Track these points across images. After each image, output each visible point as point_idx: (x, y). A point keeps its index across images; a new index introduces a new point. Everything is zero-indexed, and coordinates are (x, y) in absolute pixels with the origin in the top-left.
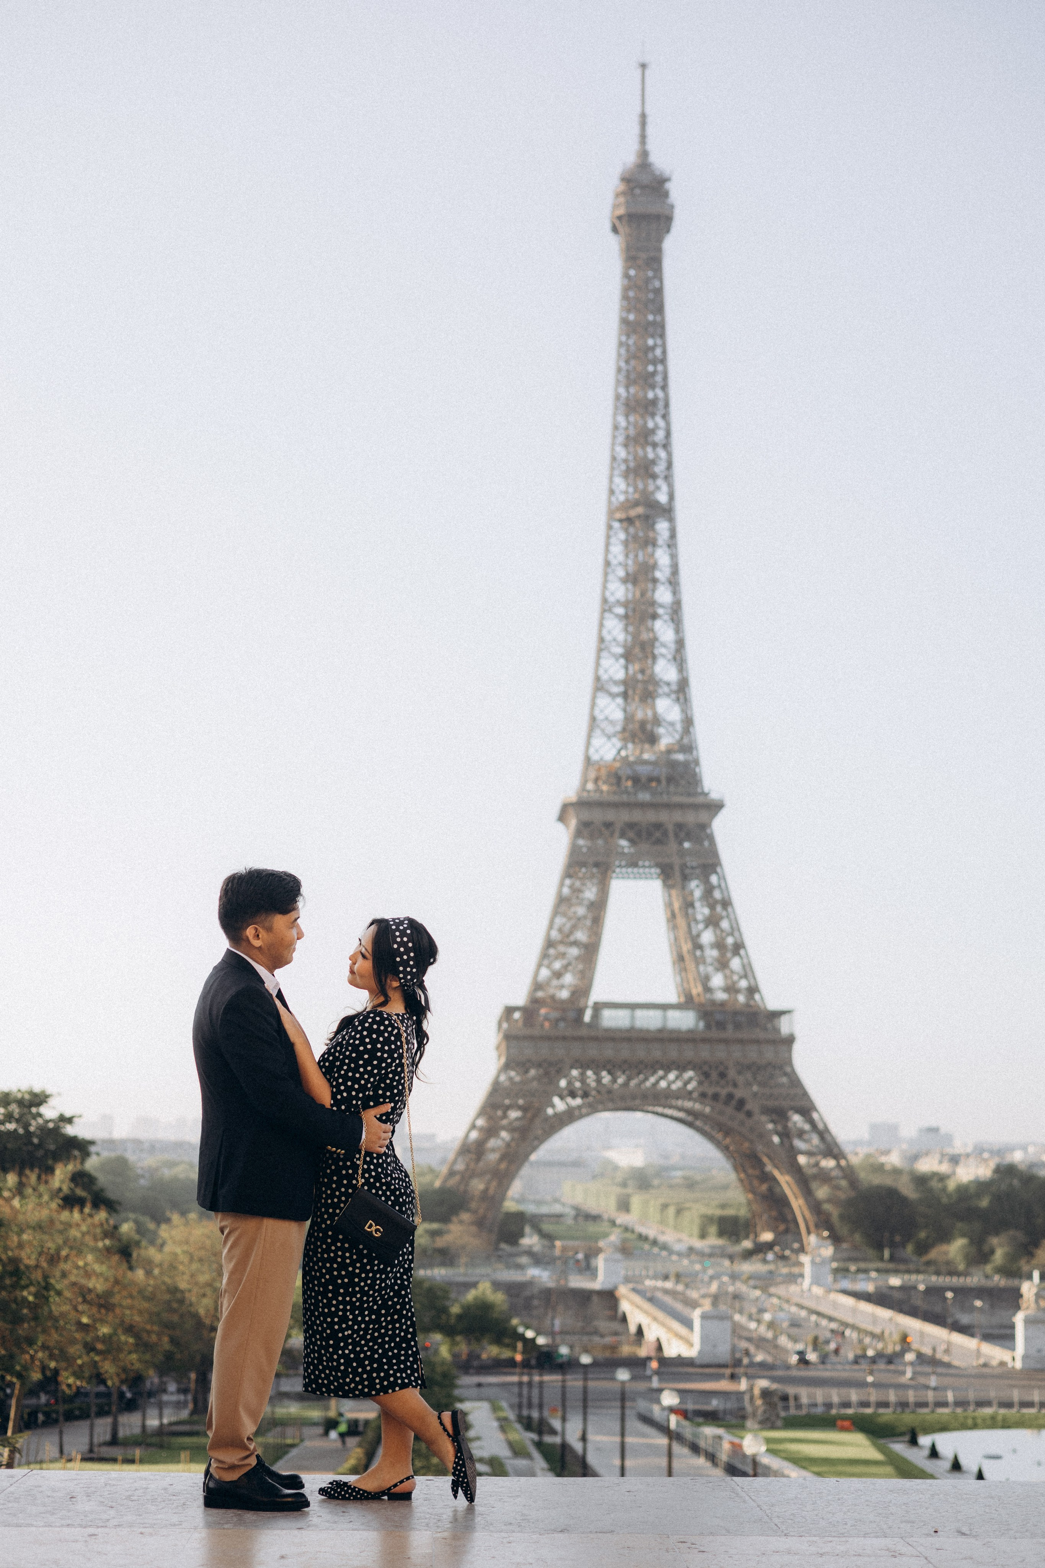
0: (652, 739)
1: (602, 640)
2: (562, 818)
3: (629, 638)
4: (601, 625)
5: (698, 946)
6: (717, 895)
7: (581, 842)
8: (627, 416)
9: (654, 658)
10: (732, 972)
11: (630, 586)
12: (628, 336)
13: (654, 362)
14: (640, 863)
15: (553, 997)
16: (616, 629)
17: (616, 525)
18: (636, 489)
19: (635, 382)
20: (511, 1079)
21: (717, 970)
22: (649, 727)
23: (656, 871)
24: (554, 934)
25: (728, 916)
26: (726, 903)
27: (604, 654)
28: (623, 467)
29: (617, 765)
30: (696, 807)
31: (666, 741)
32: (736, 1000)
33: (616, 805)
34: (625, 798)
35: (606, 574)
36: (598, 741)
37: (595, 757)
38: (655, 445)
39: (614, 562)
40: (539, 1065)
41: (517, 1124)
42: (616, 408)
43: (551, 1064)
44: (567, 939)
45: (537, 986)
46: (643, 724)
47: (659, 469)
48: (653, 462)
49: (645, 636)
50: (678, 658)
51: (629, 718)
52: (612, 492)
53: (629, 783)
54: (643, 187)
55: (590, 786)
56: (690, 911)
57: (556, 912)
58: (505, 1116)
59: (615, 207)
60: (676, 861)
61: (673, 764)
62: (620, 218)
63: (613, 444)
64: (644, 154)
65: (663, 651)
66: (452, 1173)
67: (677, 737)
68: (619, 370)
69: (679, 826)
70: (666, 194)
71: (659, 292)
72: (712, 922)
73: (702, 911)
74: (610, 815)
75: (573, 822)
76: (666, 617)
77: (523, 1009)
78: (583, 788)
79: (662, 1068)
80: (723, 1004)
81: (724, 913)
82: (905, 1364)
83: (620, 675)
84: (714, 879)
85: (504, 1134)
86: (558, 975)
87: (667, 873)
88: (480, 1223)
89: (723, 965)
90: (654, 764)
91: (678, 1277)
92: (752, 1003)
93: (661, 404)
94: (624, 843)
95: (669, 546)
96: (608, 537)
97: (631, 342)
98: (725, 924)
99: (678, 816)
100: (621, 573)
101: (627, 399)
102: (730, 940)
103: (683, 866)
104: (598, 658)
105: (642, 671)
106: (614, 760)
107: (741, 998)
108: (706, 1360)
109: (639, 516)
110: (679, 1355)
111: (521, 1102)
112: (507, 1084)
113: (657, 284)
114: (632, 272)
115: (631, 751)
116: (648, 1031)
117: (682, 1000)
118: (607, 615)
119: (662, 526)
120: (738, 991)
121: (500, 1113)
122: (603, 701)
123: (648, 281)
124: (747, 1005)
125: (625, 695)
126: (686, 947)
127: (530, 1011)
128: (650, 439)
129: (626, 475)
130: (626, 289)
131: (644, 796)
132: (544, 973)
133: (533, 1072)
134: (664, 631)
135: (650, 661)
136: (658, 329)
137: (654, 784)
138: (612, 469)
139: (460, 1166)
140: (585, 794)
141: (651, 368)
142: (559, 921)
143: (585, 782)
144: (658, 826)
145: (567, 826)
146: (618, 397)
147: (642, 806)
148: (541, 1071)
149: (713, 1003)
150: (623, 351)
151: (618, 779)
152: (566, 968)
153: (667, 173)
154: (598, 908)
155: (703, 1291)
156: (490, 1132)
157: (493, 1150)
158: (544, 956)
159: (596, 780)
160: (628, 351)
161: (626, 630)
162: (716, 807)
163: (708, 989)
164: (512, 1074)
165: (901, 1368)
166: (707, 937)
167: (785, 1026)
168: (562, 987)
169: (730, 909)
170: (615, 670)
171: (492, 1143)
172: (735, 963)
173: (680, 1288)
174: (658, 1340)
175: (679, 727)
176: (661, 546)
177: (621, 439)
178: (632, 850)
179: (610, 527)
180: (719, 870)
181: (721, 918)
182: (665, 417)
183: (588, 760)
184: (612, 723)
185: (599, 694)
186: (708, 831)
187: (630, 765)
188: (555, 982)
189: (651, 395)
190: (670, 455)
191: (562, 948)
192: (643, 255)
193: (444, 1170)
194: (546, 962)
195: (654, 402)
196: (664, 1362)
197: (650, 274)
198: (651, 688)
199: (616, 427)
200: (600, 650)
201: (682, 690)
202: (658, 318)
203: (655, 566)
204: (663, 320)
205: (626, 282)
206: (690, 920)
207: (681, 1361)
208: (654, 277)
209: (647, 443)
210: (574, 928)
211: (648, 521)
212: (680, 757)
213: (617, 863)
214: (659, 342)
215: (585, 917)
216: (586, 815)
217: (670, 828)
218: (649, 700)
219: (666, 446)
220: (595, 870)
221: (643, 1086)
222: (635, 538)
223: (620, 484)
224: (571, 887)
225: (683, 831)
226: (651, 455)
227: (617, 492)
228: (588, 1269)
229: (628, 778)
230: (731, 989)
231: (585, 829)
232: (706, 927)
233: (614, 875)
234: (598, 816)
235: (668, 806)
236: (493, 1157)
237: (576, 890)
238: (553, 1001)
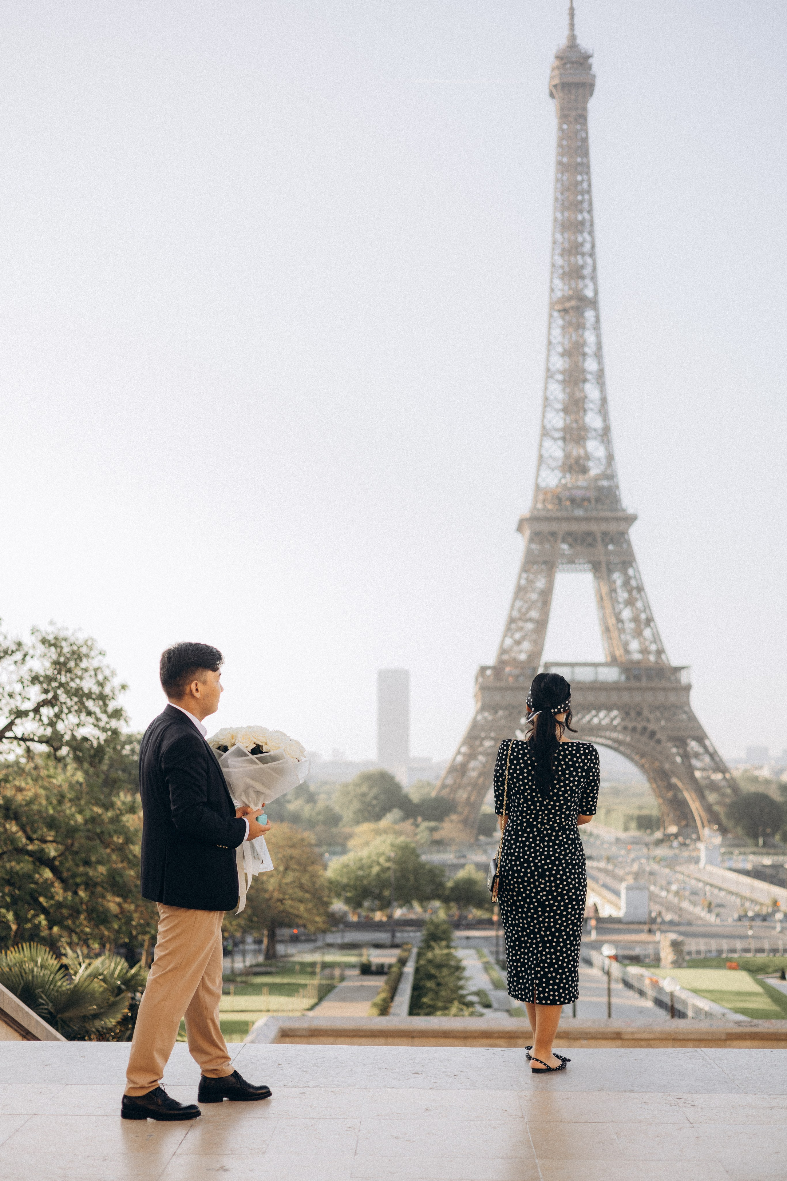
0: (584, 470)
1: (546, 399)
2: (520, 529)
3: (567, 397)
4: (546, 389)
5: (619, 620)
6: (633, 583)
7: (533, 546)
8: (562, 233)
9: (585, 411)
10: (645, 639)
11: (567, 359)
12: (562, 173)
13: (582, 193)
14: (576, 561)
15: (515, 659)
16: (557, 391)
17: (556, 314)
18: (570, 288)
19: (568, 208)
20: (485, 719)
21: (634, 638)
22: (581, 462)
23: (588, 566)
24: (515, 614)
25: (642, 598)
26: (640, 589)
27: (548, 409)
28: (560, 271)
29: (559, 490)
30: (617, 519)
31: (594, 471)
32: (648, 659)
33: (557, 519)
34: (564, 514)
35: (549, 350)
36: (545, 473)
37: (543, 485)
38: (583, 255)
39: (554, 341)
40: (506, 708)
41: (489, 751)
42: (554, 227)
43: (513, 707)
44: (524, 618)
45: (503, 651)
46: (577, 460)
47: (587, 271)
48: (582, 267)
49: (578, 395)
50: (602, 411)
51: (567, 456)
52: (552, 290)
53: (568, 503)
54: (572, 63)
55: (540, 506)
56: (613, 595)
57: (516, 597)
58: (481, 745)
59: (552, 78)
60: (603, 559)
61: (600, 489)
62: (555, 86)
63: (553, 255)
64: (573, 38)
65: (591, 405)
66: (444, 786)
67: (602, 468)
68: (556, 199)
69: (605, 534)
70: (590, 67)
71: (585, 140)
72: (630, 602)
73: (622, 595)
74: (554, 527)
75: (528, 533)
76: (594, 381)
77: (494, 668)
78: (534, 508)
79: (595, 709)
80: (638, 662)
81: (638, 596)
82: (775, 921)
83: (560, 424)
84: (631, 572)
85: (481, 758)
86: (518, 643)
87: (596, 567)
88: (465, 822)
89: (638, 633)
90: (587, 488)
91: (609, 859)
92: (660, 661)
93: (587, 224)
94: (565, 546)
95: (595, 329)
96: (550, 324)
97: (565, 178)
98: (639, 604)
99: (604, 526)
100: (560, 349)
101: (563, 221)
102: (643, 616)
103: (608, 563)
104: (544, 412)
105: (577, 421)
106: (557, 486)
107: (652, 658)
108: (630, 919)
109: (572, 308)
110: (610, 916)
111: (492, 734)
112: (483, 722)
113: (584, 135)
114: (565, 126)
115: (569, 480)
116: (584, 683)
117: (609, 659)
118: (550, 380)
119: (590, 314)
120: (649, 653)
121: (477, 743)
122: (548, 443)
123: (576, 132)
124: (657, 663)
125: (564, 439)
126: (612, 621)
127: (498, 670)
128: (579, 250)
129: (562, 278)
130: (560, 139)
131: (579, 513)
132: (508, 642)
133: (501, 713)
134: (591, 391)
135: (581, 414)
136: (584, 168)
137: (586, 503)
138: (552, 273)
139: (450, 781)
140: (535, 512)
141: (580, 198)
142: (518, 604)
143: (536, 501)
144: (589, 534)
145: (523, 535)
146: (555, 220)
147: (578, 519)
148: (507, 713)
149: (631, 662)
150: (559, 185)
151: (560, 500)
152: (524, 638)
153: (590, 51)
154: (546, 595)
155: (627, 869)
156: (471, 756)
157: (473, 769)
158: (508, 629)
159: (544, 501)
160: (562, 185)
161: (564, 390)
162: (631, 519)
163: (627, 652)
164: (486, 714)
165: (772, 924)
166: (627, 614)
167: (684, 678)
168: (521, 652)
169: (643, 594)
170: (557, 420)
171: (472, 764)
172: (647, 633)
173: (610, 867)
174: (595, 904)
175: (604, 461)
176: (588, 329)
177: (558, 251)
178: (571, 552)
179: (551, 316)
180: (634, 564)
181: (637, 600)
182: (591, 233)
183: (537, 487)
184: (555, 459)
185: (545, 438)
186: (626, 536)
187: (569, 489)
188: (516, 648)
189: (580, 217)
190: (594, 261)
191: (521, 624)
192: (574, 113)
193: (438, 784)
194: (509, 634)
195: (582, 223)
196: (599, 920)
197: (579, 127)
198: (583, 433)
199: (554, 242)
200: (545, 406)
201: (605, 434)
202: (585, 160)
203: (584, 344)
204: (588, 162)
205: (561, 133)
206: (614, 601)
207: (611, 920)
208: (582, 130)
209: (577, 253)
210: (529, 609)
211: (579, 311)
212: (605, 483)
213: (560, 561)
214: (585, 177)
215: (536, 601)
216: (538, 527)
217: (599, 536)
218: (582, 443)
219: (592, 255)
220: (543, 567)
221: (581, 723)
222: (570, 324)
223: (558, 284)
224: (527, 579)
225: (607, 537)
226: (580, 262)
227: (556, 290)
229: (567, 499)
230: (644, 651)
231: (537, 537)
232: (626, 606)
233: (557, 570)
234: (545, 527)
235: (598, 520)
236: (474, 774)
237: (530, 582)
238: (515, 662)
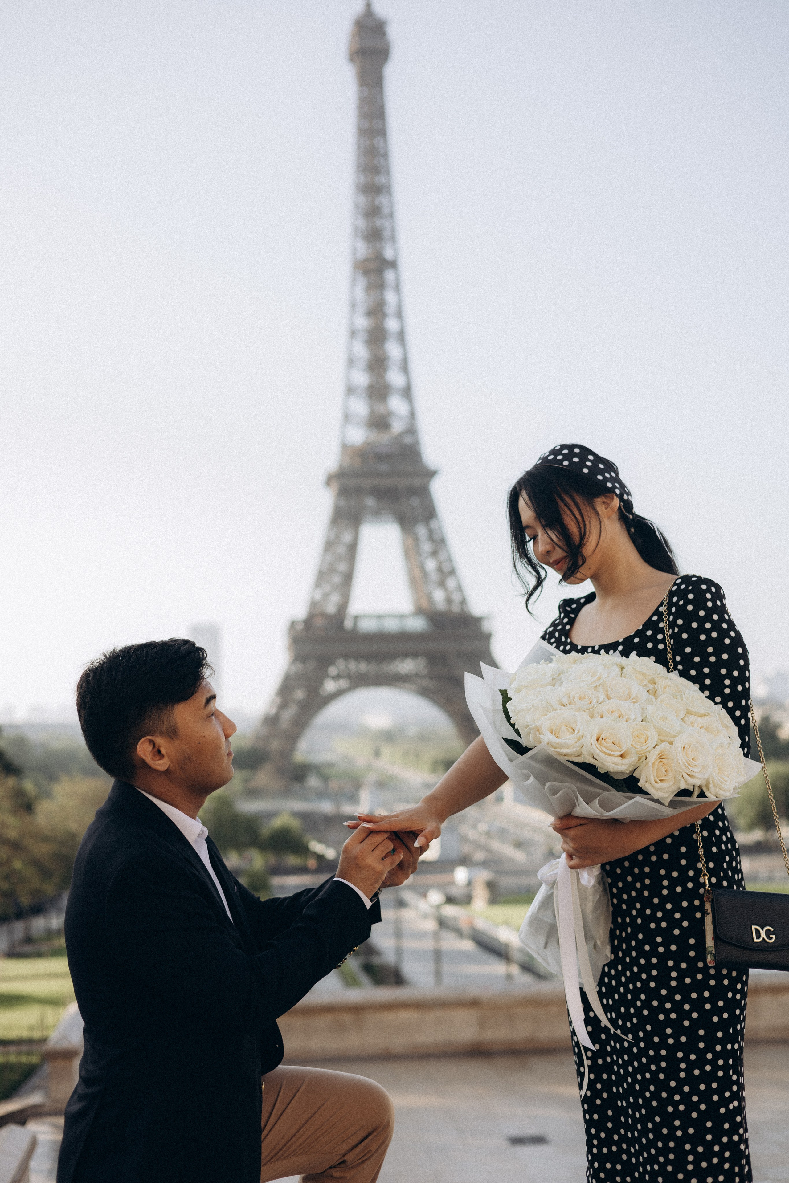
0: (387, 427)
1: (350, 358)
2: (328, 484)
3: (370, 357)
4: (350, 348)
5: (424, 572)
6: (436, 536)
9: (387, 369)
10: (449, 589)
11: (370, 318)
12: (362, 138)
13: (379, 156)
14: (382, 515)
15: (324, 612)
16: (361, 351)
17: (359, 275)
18: (371, 250)
20: (298, 670)
21: (438, 588)
22: (384, 418)
23: (394, 519)
25: (444, 550)
26: (443, 541)
27: (352, 368)
28: (362, 233)
29: (365, 447)
30: (419, 474)
31: (397, 426)
32: (452, 609)
33: (364, 475)
34: (370, 469)
35: (352, 310)
36: (350, 430)
37: (349, 442)
38: (382, 217)
39: (357, 302)
40: (315, 659)
41: (301, 701)
42: (357, 192)
43: (323, 657)
44: (333, 570)
45: (314, 604)
46: (381, 417)
47: (386, 233)
48: (381, 229)
49: (380, 353)
50: (404, 369)
51: (372, 413)
52: (355, 251)
53: (373, 459)
54: (369, 29)
55: (345, 462)
56: (418, 547)
57: (324, 552)
58: (294, 695)
59: (350, 44)
60: (407, 511)
61: (402, 445)
62: (354, 52)
63: (355, 218)
65: (393, 363)
66: (258, 737)
67: (405, 424)
68: (359, 163)
69: (409, 488)
70: (385, 34)
71: (381, 106)
72: (434, 554)
73: (426, 547)
74: (360, 482)
75: (336, 488)
76: (395, 340)
77: (304, 622)
78: (341, 464)
79: (401, 656)
80: (443, 612)
81: (441, 548)
83: (365, 383)
84: (434, 524)
85: (293, 707)
86: (327, 595)
87: (402, 519)
88: (278, 770)
89: (442, 584)
90: (390, 444)
92: (463, 610)
93: (387, 187)
94: (371, 501)
95: (395, 289)
96: (353, 285)
97: (365, 142)
98: (442, 556)
99: (407, 481)
100: (363, 309)
101: (363, 184)
102: (446, 567)
103: (413, 516)
104: (349, 371)
105: (378, 380)
106: (363, 443)
107: (456, 608)
109: (373, 269)
111: (304, 684)
112: (296, 673)
113: (380, 99)
114: (363, 92)
115: (373, 436)
116: (392, 633)
117: (415, 610)
118: (354, 340)
119: (390, 275)
120: (453, 603)
121: (290, 692)
122: (352, 401)
124: (460, 612)
125: (369, 397)
126: (417, 573)
127: (308, 622)
128: (378, 213)
129: (363, 239)
131: (383, 467)
132: (318, 594)
133: (311, 663)
134: (393, 350)
135: (383, 372)
136: (382, 132)
137: (391, 459)
138: (355, 235)
139: (263, 732)
140: (342, 468)
141: (377, 161)
142: (326, 558)
143: (342, 459)
144: (393, 488)
145: (331, 489)
146: (358, 183)
147: (382, 474)
148: (317, 663)
149: (436, 611)
150: (361, 149)
151: (365, 457)
152: (332, 591)
154: (353, 548)
156: (283, 706)
157: (286, 720)
158: (317, 583)
159: (351, 458)
160: (364, 149)
161: (367, 350)
162: (432, 474)
163: (432, 601)
164: (299, 666)
166: (431, 565)
167: (486, 626)
168: (330, 604)
169: (446, 545)
170: (362, 379)
171: (285, 715)
172: (451, 583)
175: (406, 417)
176: (389, 289)
177: (359, 213)
178: (377, 505)
179: (353, 277)
180: (437, 517)
181: (440, 551)
182: (390, 195)
183: (344, 445)
184: (360, 416)
185: (350, 396)
186: (429, 490)
187: (374, 446)
188: (326, 601)
189: (377, 181)
190: (393, 223)
191: (330, 576)
194: (319, 586)
195: (380, 186)
197: (376, 92)
198: (384, 391)
199: (355, 205)
200: (349, 365)
201: (407, 392)
202: (381, 125)
203: (385, 304)
204: (386, 126)
206: (418, 553)
208: (379, 94)
209: (376, 216)
210: (337, 562)
211: (379, 272)
212: (407, 440)
213: (365, 514)
214: (384, 141)
215: (343, 555)
216: (344, 482)
217: (402, 490)
218: (383, 400)
219: (390, 217)
220: (349, 521)
222: (372, 284)
223: (361, 245)
224: (335, 534)
225: (411, 491)
226: (380, 224)
227: (358, 251)
228: (353, 798)
229: (372, 456)
230: (449, 600)
231: (344, 492)
232: (430, 557)
233: (363, 524)
234: (353, 483)
235: (402, 474)
236: (285, 725)
237: (338, 536)
238: (323, 615)
